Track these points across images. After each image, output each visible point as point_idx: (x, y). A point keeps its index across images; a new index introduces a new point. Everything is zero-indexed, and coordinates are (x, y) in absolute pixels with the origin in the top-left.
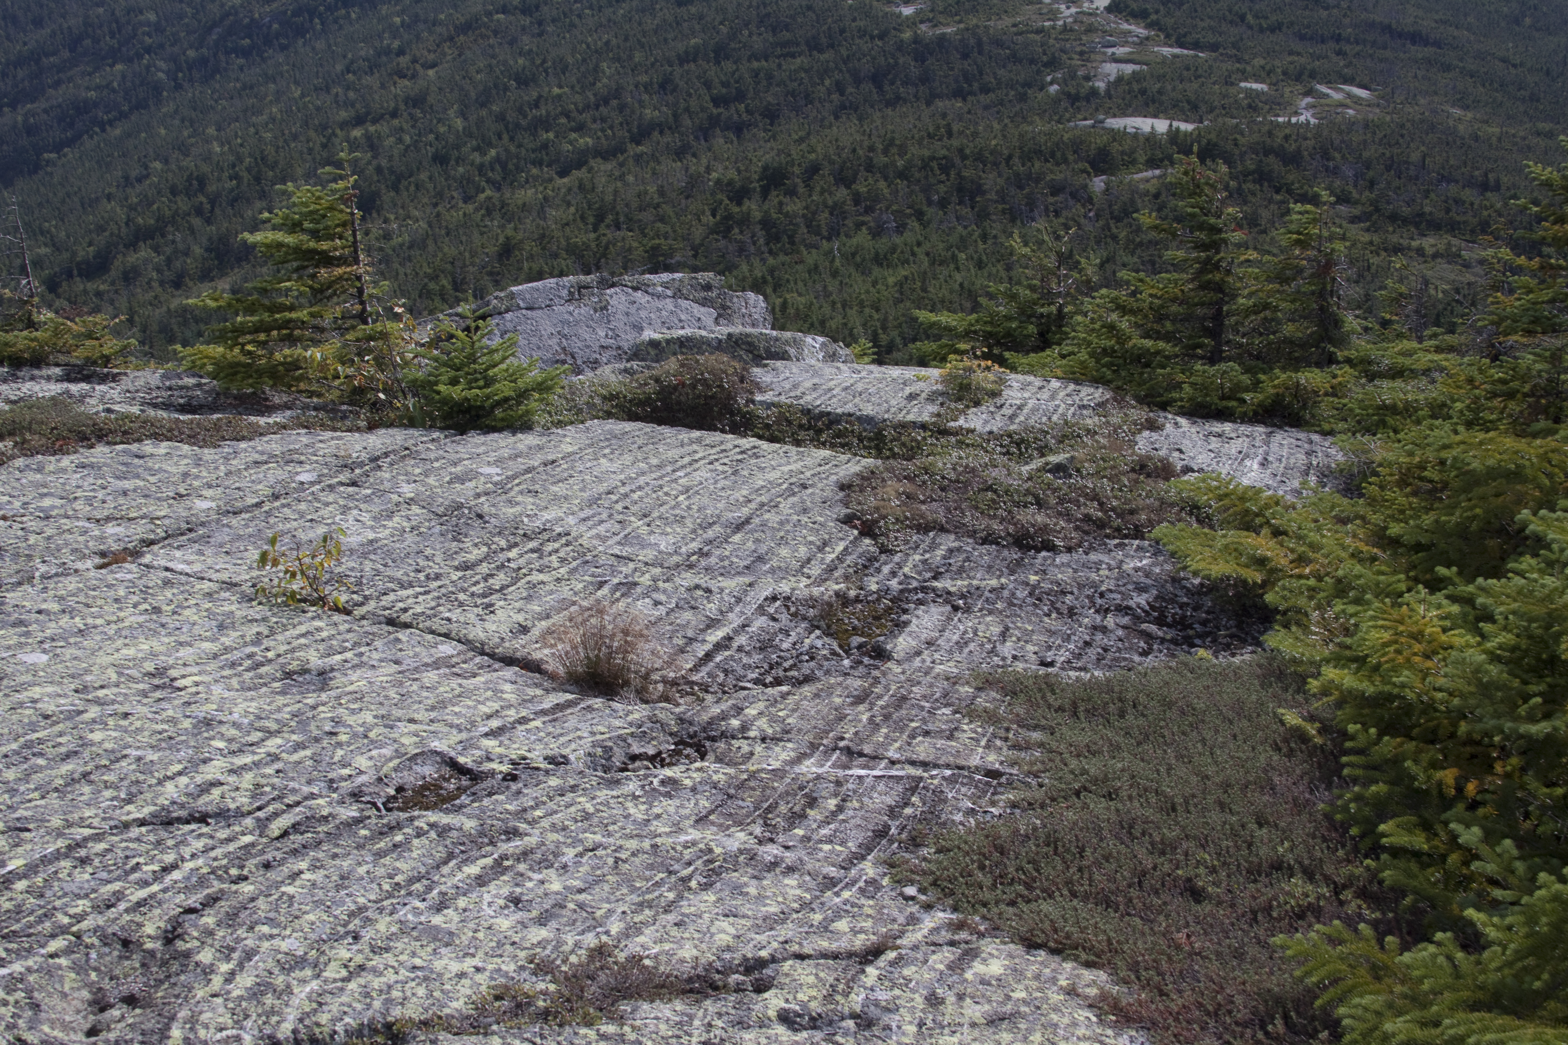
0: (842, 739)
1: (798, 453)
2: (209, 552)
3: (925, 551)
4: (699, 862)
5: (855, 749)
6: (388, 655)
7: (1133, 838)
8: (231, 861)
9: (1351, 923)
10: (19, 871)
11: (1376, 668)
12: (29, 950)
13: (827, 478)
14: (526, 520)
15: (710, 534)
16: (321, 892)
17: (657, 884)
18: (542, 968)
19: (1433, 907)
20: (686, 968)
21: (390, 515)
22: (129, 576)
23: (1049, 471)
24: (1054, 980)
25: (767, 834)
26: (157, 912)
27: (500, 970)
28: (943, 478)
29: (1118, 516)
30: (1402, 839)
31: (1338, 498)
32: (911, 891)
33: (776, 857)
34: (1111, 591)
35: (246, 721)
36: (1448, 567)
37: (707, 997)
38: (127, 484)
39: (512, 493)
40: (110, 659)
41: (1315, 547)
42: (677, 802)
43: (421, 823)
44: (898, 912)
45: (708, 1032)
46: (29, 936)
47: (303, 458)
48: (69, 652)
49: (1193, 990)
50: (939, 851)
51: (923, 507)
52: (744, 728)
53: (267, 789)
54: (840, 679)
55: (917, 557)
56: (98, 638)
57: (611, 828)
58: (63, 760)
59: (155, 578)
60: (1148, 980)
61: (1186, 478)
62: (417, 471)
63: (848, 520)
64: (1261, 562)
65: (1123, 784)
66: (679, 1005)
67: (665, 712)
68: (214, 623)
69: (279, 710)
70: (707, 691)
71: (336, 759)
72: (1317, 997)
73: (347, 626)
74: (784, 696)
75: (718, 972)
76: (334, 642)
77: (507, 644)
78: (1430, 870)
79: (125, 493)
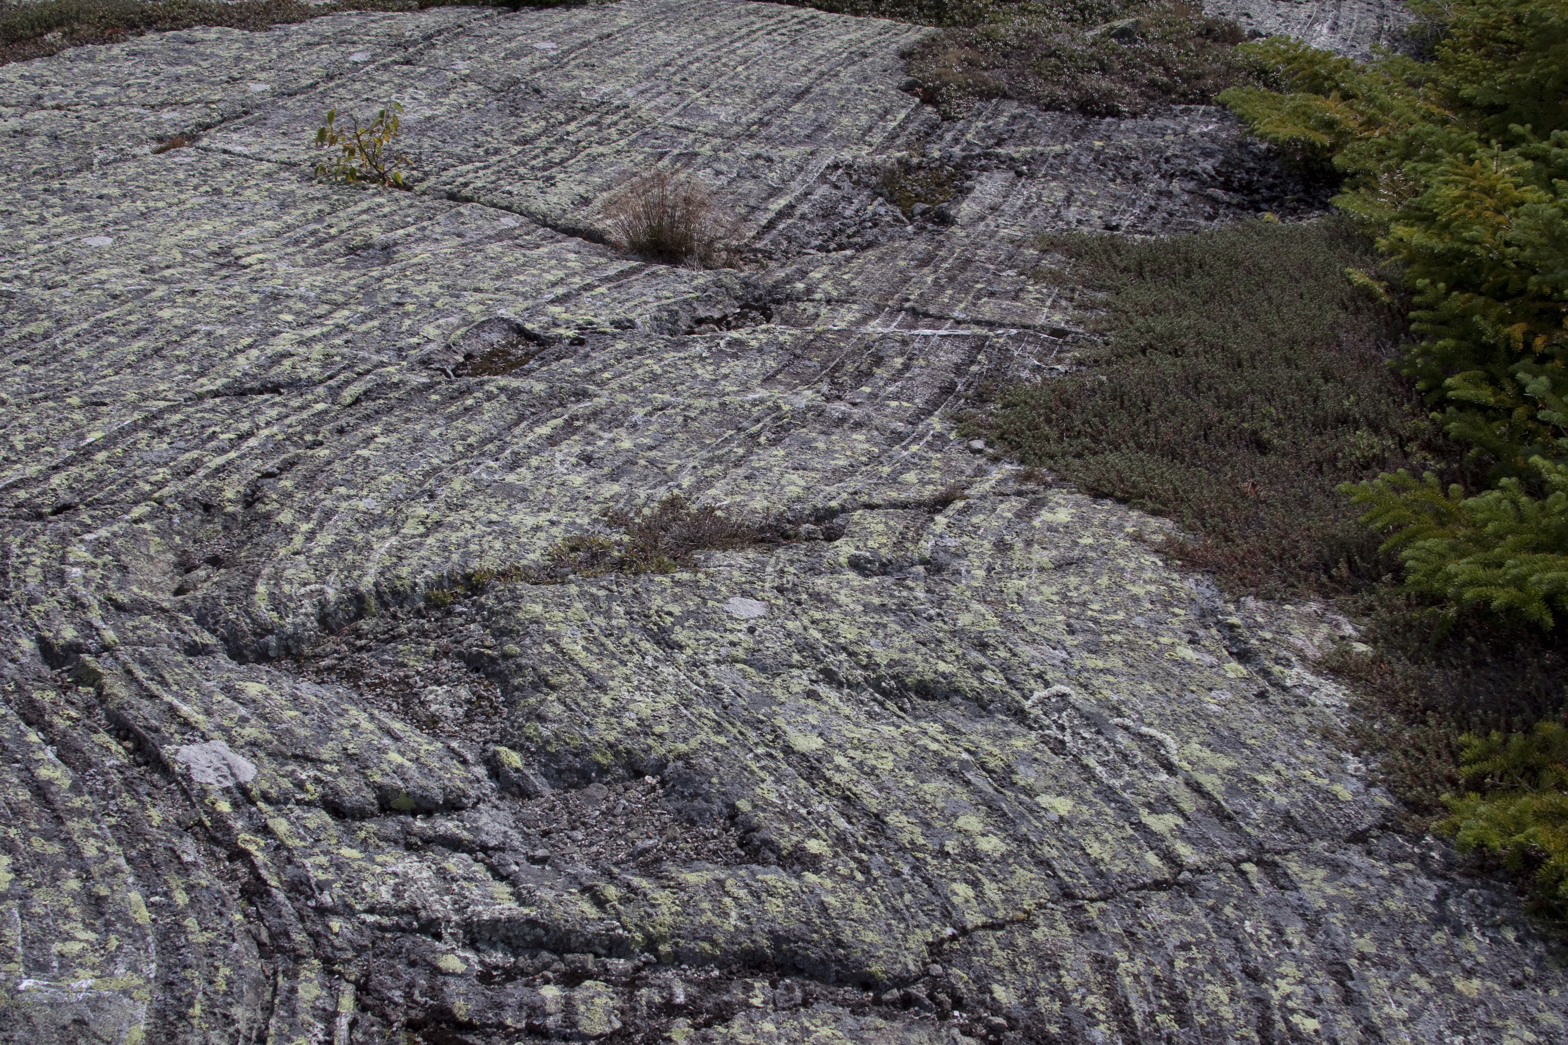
0: (908, 300)
1: (858, 22)
2: (266, 133)
3: (988, 118)
4: (768, 419)
5: (921, 309)
6: (451, 228)
7: (1198, 392)
8: (304, 427)
9: (1416, 473)
10: (99, 443)
11: (1446, 226)
12: (114, 517)
13: (887, 47)
14: (583, 93)
15: (770, 103)
16: (395, 455)
17: (727, 441)
18: (616, 520)
19: (1497, 459)
20: (758, 518)
21: (446, 93)
22: (188, 160)
23: (1114, 36)
24: (1121, 527)
25: (835, 392)
26: (236, 477)
27: (574, 523)
28: (1006, 44)
29: (1184, 81)
30: (1468, 392)
31: (1409, 62)
32: (978, 444)
33: (843, 413)
34: (1176, 156)
35: (313, 294)
36: (1523, 125)
37: (779, 545)
38: (179, 70)
39: (569, 68)
40: (174, 240)
41: (1385, 109)
42: (745, 363)
43: (491, 388)
44: (966, 465)
45: (781, 577)
46: (113, 503)
47: (355, 38)
48: (132, 235)
49: (1258, 536)
50: (1005, 407)
51: (986, 74)
52: (809, 291)
53: (338, 359)
54: (905, 243)
55: (980, 124)
56: (161, 220)
57: (679, 388)
58: (134, 337)
59: (214, 161)
60: (1214, 527)
61: (1254, 42)
62: (472, 48)
63: (909, 88)
64: (1329, 125)
65: (1189, 342)
66: (751, 554)
67: (730, 277)
68: (275, 202)
69: (345, 283)
70: (771, 259)
71: (404, 328)
72: (1381, 543)
73: (408, 201)
74: (848, 260)
75: (789, 522)
76: (397, 218)
77: (569, 216)
78: (1495, 424)
79: (178, 79)
